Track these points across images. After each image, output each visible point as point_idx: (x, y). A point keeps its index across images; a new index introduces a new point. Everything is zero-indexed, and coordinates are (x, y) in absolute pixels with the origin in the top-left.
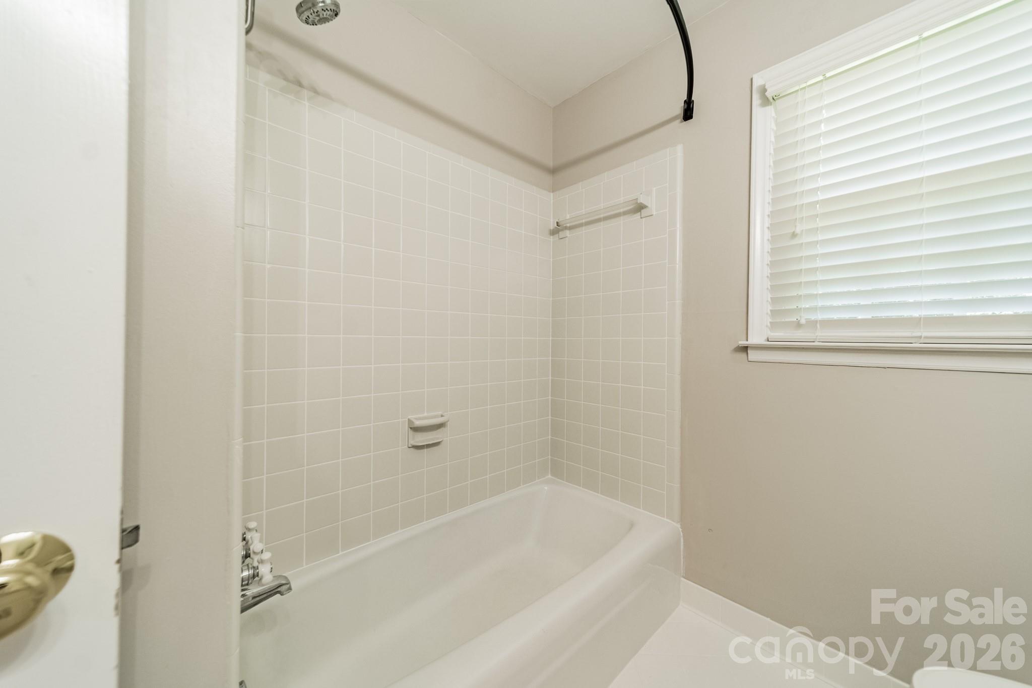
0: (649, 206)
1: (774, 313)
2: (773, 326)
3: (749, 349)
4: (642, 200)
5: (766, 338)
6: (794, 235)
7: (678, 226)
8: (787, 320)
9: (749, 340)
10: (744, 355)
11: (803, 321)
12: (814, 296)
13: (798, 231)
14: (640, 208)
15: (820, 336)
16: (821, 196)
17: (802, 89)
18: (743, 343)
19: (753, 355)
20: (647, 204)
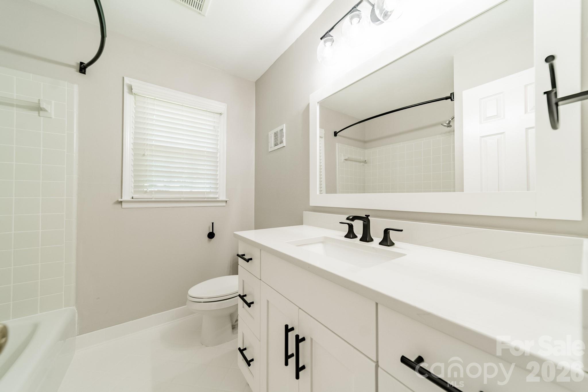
0: (49, 111)
1: (135, 187)
2: (135, 192)
3: (123, 202)
4: (43, 105)
5: (131, 197)
6: (144, 155)
7: (75, 131)
8: (140, 190)
9: (123, 198)
10: (120, 205)
11: (148, 191)
12: (152, 181)
13: (146, 154)
14: (39, 109)
15: (155, 196)
16: (154, 143)
17: (147, 97)
18: (120, 200)
19: (124, 205)
20: (47, 109)
